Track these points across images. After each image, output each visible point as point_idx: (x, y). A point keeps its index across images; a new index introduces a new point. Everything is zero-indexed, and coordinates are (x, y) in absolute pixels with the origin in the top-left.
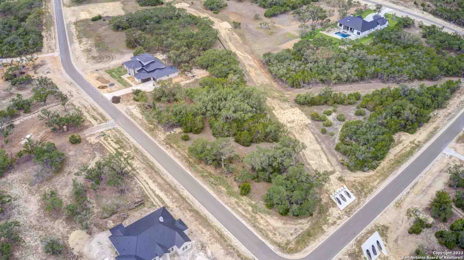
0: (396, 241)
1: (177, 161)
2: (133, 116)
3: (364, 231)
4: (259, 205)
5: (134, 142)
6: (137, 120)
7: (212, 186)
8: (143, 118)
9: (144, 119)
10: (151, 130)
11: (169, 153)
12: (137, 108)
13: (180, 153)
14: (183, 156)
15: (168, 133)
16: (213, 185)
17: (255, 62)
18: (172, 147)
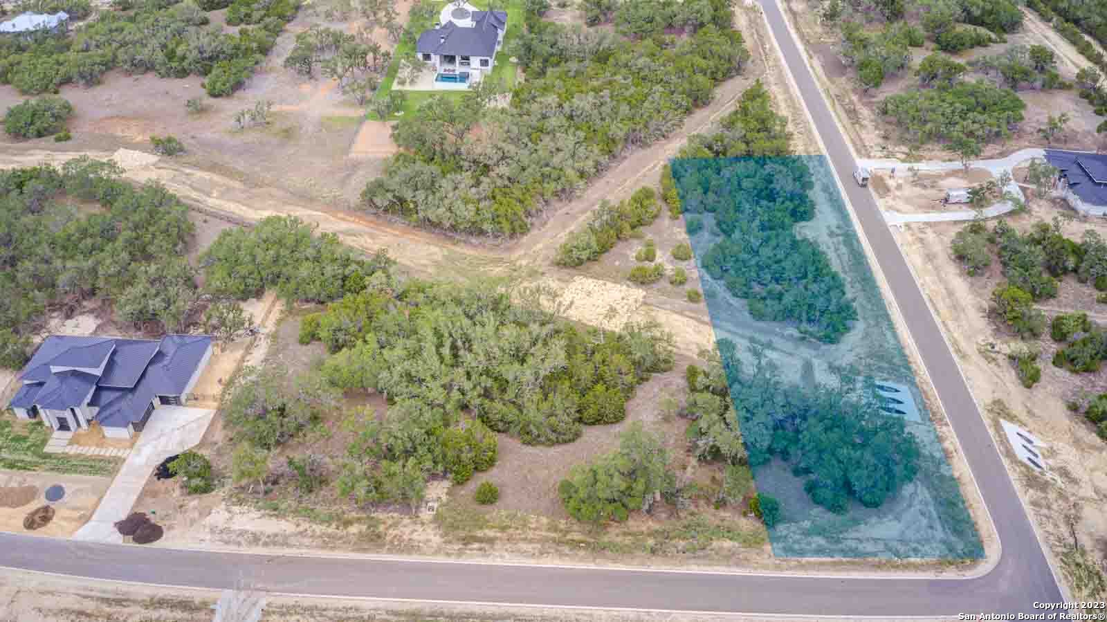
0: (1029, 412)
1: (551, 562)
2: (264, 539)
3: (991, 432)
4: (819, 521)
5: (381, 605)
6: (292, 540)
7: (699, 557)
8: (298, 525)
9: (307, 525)
10: (374, 539)
11: (502, 558)
12: (236, 509)
13: (531, 541)
14: (543, 541)
15: (426, 515)
16: (698, 552)
17: (343, 219)
18: (491, 541)
